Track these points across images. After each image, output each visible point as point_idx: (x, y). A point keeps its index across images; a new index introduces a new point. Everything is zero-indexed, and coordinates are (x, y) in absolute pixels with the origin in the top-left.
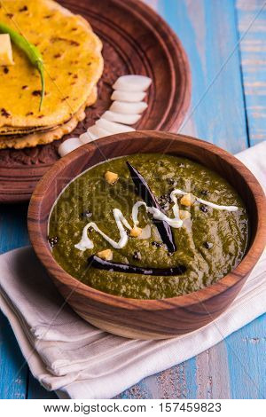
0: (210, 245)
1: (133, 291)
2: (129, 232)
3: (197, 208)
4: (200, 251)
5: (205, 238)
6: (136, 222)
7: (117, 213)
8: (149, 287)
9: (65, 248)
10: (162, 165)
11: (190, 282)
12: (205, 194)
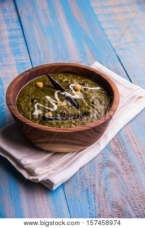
0: (95, 103)
2: (56, 104)
3: (83, 90)
4: (91, 106)
5: (91, 101)
6: (58, 99)
7: (48, 97)
8: (74, 124)
9: (28, 115)
10: (61, 77)
11: (91, 119)
12: (84, 84)
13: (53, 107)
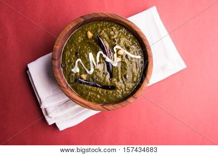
0: (128, 77)
1: (93, 95)
2: (94, 67)
3: (124, 56)
4: (122, 79)
5: (125, 73)
6: (98, 61)
7: (91, 55)
9: (68, 70)
11: (116, 94)
12: (129, 49)
13: (89, 70)
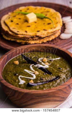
3: (49, 61)
6: (34, 70)
7: (26, 70)
13: (32, 76)
